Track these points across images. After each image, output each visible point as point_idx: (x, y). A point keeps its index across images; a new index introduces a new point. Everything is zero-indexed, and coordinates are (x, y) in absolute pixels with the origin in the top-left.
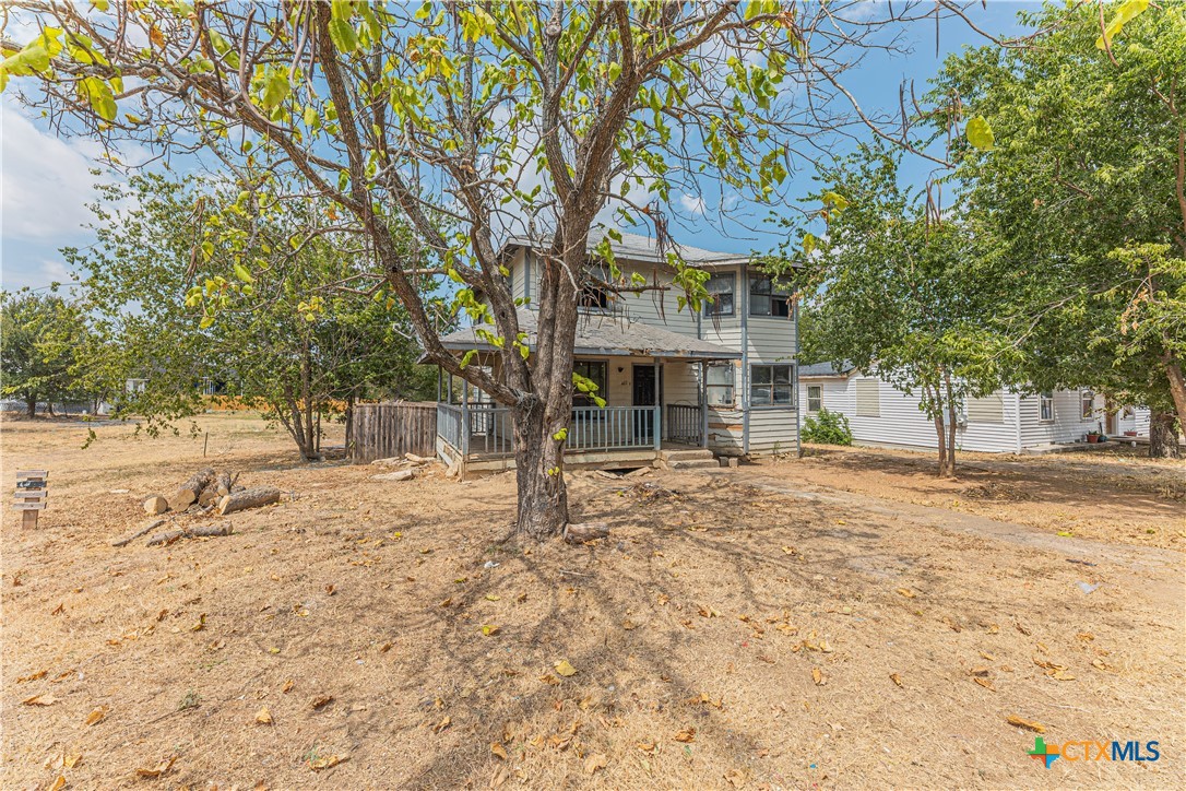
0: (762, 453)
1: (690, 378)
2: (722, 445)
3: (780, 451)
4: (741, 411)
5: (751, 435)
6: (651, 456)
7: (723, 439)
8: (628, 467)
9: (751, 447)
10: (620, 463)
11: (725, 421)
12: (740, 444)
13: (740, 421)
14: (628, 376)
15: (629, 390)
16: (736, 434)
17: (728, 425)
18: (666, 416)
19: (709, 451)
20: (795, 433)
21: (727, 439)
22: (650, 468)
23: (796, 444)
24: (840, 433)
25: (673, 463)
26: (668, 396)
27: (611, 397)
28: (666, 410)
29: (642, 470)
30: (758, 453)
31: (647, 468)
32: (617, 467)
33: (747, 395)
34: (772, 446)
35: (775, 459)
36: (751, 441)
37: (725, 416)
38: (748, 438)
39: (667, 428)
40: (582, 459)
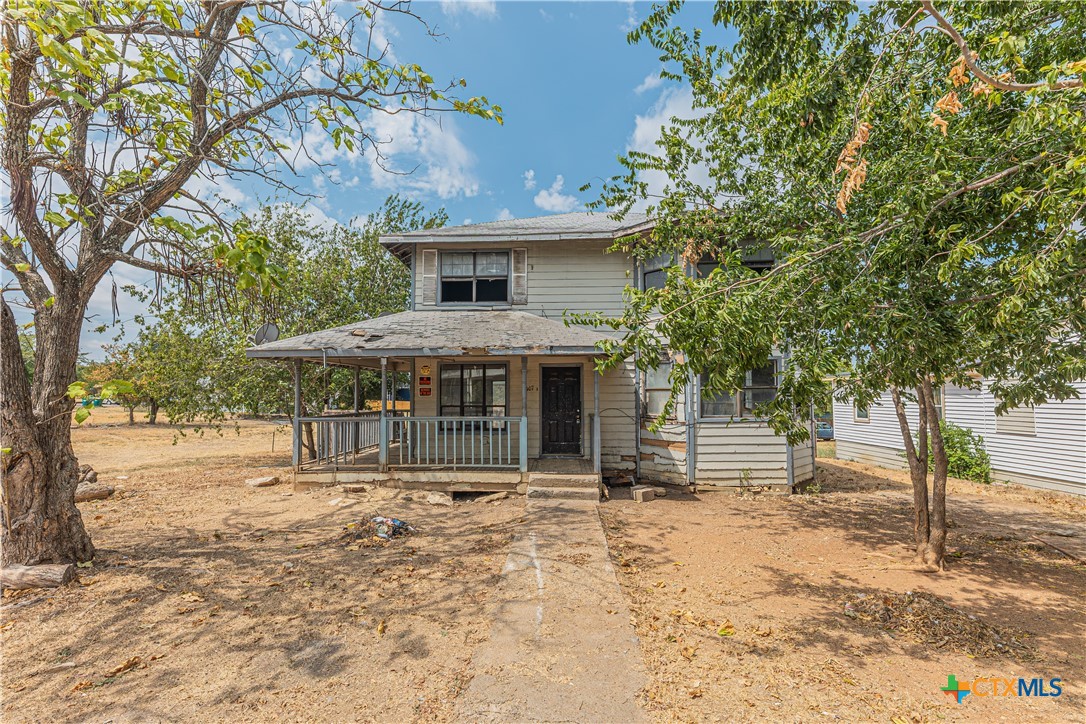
0: (719, 484)
1: (623, 381)
2: (662, 468)
3: (754, 482)
4: (683, 424)
5: (700, 457)
6: (514, 478)
7: (663, 461)
8: (482, 490)
9: (698, 475)
10: (472, 484)
11: (665, 437)
12: (683, 469)
13: (683, 438)
14: (536, 380)
15: (536, 397)
16: (679, 454)
17: (669, 443)
18: (586, 429)
19: (596, 478)
20: (784, 457)
21: (667, 462)
22: (509, 493)
23: (785, 474)
24: (967, 459)
25: (530, 489)
26: (589, 404)
27: (513, 405)
28: (587, 421)
29: (496, 496)
30: (712, 483)
31: (503, 494)
32: (468, 489)
33: (693, 403)
34: (736, 474)
35: (741, 494)
36: (699, 466)
37: (667, 432)
38: (695, 462)
39: (587, 444)
40: (423, 477)
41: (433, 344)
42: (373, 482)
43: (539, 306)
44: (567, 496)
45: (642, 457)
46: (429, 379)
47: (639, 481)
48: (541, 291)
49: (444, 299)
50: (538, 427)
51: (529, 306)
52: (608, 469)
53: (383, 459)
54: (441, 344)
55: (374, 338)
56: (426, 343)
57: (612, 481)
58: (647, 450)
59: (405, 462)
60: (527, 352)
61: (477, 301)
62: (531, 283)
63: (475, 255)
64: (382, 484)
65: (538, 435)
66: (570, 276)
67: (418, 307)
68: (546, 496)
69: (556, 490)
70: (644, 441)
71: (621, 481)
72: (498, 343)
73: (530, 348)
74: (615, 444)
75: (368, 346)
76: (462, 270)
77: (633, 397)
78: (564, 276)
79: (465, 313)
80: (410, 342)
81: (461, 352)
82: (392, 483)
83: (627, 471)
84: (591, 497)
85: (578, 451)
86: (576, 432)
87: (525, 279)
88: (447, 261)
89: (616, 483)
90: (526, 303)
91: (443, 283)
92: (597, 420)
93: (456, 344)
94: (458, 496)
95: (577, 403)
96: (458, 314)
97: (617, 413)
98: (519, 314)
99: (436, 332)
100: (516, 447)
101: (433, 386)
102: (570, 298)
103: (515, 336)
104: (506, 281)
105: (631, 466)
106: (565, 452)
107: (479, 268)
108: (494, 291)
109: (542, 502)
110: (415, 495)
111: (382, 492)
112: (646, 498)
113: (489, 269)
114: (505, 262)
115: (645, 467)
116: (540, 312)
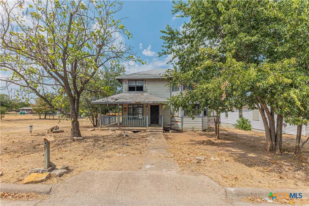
0: (188, 130)
2: (176, 127)
3: (194, 129)
4: (180, 117)
5: (184, 124)
6: (145, 128)
7: (176, 125)
8: (139, 131)
9: (183, 128)
11: (177, 120)
12: (180, 127)
13: (180, 120)
14: (149, 108)
15: (149, 112)
16: (179, 124)
17: (177, 122)
18: (160, 119)
19: (162, 128)
20: (201, 124)
21: (177, 125)
22: (144, 131)
23: (201, 128)
24: (246, 126)
25: (149, 130)
26: (161, 113)
27: (144, 113)
28: (160, 117)
29: (142, 132)
30: (186, 130)
31: (143, 131)
32: (136, 131)
33: (182, 113)
34: (191, 128)
35: (192, 132)
36: (183, 126)
37: (177, 119)
38: (183, 125)
39: (160, 122)
40: (127, 128)
41: (129, 101)
42: (117, 129)
43: (150, 92)
44: (156, 131)
45: (172, 124)
46: (126, 108)
47: (171, 129)
48: (150, 89)
49: (129, 90)
50: (150, 118)
51: (148, 92)
52: (165, 127)
53: (118, 124)
54: (131, 101)
55: (116, 100)
56: (128, 101)
57: (165, 130)
58: (173, 123)
59: (123, 125)
60: (148, 103)
61: (136, 91)
62: (148, 87)
63: (136, 81)
64: (118, 130)
65: (150, 120)
66: (157, 85)
67: (123, 92)
68: (152, 131)
69: (154, 130)
70: (172, 121)
71: (167, 130)
72: (143, 101)
73: (149, 102)
74: (166, 122)
75: (116, 101)
76: (134, 84)
77: (170, 112)
78: (155, 85)
79: (134, 94)
80: (125, 101)
81: (135, 103)
82: (120, 129)
83: (169, 128)
84: (161, 132)
85: (158, 123)
86: (158, 119)
87: (147, 86)
88: (130, 82)
89: (166, 130)
90: (147, 91)
91: (129, 87)
92: (162, 116)
93: (134, 101)
94: (134, 132)
95: (158, 113)
96: (133, 94)
97: (166, 115)
98: (146, 94)
99: (129, 98)
100: (146, 122)
101: (127, 109)
102: (157, 91)
103: (145, 99)
104: (143, 87)
105: (170, 127)
106: (155, 124)
107: (137, 84)
108: (140, 89)
109: (152, 133)
110: (125, 131)
111: (119, 131)
112: (172, 132)
113: (139, 84)
114: (142, 82)
115: (173, 127)
116: (150, 94)
